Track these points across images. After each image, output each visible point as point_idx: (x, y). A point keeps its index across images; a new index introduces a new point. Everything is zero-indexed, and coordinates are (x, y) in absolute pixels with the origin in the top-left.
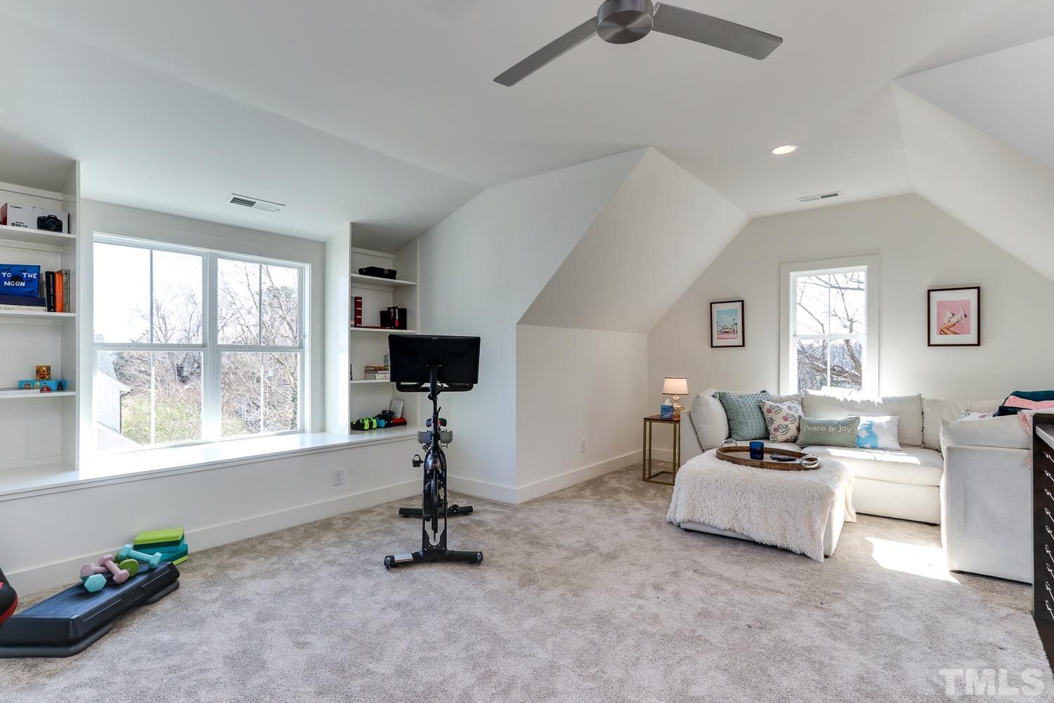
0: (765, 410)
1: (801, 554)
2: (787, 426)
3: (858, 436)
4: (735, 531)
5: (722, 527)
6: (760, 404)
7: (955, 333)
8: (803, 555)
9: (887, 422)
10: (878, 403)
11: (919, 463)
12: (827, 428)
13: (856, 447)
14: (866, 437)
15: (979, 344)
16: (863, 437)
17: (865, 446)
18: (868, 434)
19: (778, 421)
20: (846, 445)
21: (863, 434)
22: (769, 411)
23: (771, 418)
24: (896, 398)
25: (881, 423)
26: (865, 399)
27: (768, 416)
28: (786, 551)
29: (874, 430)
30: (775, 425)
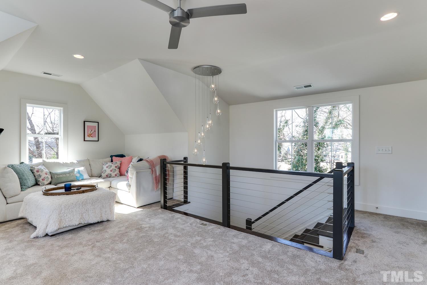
0: (35, 171)
1: (107, 221)
2: (48, 177)
3: (76, 176)
4: (81, 224)
5: (77, 224)
6: (32, 168)
7: (92, 137)
8: (108, 221)
9: (84, 169)
10: (76, 163)
11: (104, 181)
12: (66, 175)
13: (77, 181)
14: (79, 176)
15: (98, 141)
16: (78, 176)
17: (80, 179)
18: (80, 175)
19: (43, 176)
20: (74, 180)
21: (78, 175)
22: (38, 171)
23: (39, 175)
24: (82, 160)
25: (82, 170)
26: (71, 162)
27: (36, 174)
28: (102, 222)
29: (81, 173)
30: (42, 177)
